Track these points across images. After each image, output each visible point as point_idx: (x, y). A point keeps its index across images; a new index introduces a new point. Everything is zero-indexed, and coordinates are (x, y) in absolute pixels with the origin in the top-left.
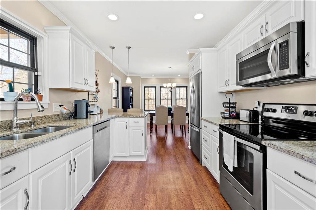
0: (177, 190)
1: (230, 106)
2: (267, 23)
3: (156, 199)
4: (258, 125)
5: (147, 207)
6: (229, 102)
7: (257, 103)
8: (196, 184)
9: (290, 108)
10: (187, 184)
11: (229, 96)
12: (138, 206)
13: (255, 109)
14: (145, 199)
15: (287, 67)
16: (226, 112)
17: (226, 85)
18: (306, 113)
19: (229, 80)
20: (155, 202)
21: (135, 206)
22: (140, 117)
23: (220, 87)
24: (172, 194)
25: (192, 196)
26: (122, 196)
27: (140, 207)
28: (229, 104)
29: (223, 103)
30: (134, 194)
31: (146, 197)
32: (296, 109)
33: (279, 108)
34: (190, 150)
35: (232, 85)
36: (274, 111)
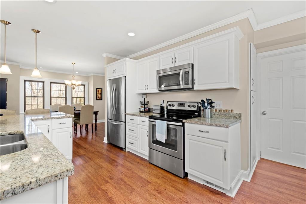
0: (122, 173)
1: (145, 104)
2: (176, 58)
3: (113, 185)
4: (164, 115)
5: (111, 193)
6: (145, 101)
7: (163, 101)
8: (132, 163)
9: (181, 104)
10: (126, 166)
11: (145, 96)
12: (103, 197)
13: (161, 105)
14: (104, 190)
15: (188, 84)
16: (141, 108)
17: (145, 89)
18: (189, 106)
19: (148, 85)
20: (113, 188)
21: (99, 198)
22: (68, 118)
23: (139, 90)
24: (122, 177)
25: (135, 172)
26: (77, 199)
27: (105, 197)
28: (145, 102)
29: (141, 102)
30: (90, 192)
31: (103, 189)
32: (185, 104)
33: (176, 104)
34: (106, 144)
35: (150, 89)
36: (173, 106)
